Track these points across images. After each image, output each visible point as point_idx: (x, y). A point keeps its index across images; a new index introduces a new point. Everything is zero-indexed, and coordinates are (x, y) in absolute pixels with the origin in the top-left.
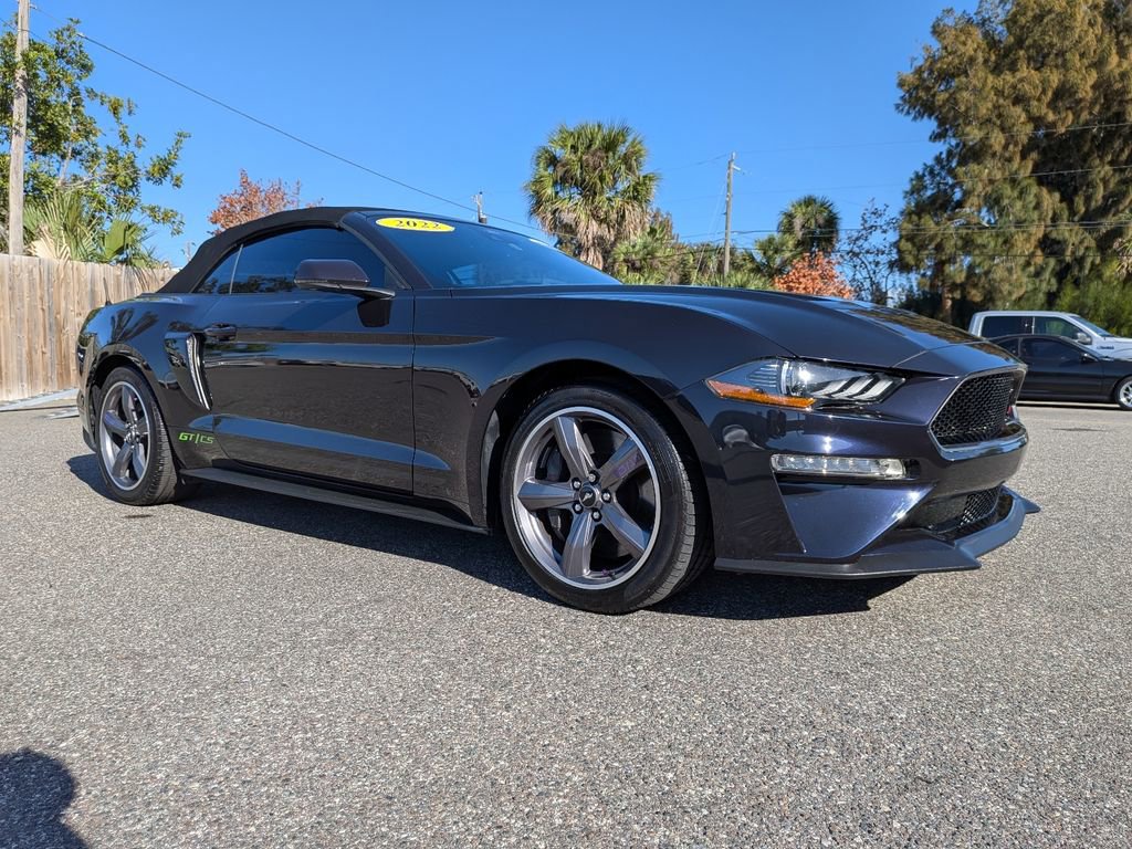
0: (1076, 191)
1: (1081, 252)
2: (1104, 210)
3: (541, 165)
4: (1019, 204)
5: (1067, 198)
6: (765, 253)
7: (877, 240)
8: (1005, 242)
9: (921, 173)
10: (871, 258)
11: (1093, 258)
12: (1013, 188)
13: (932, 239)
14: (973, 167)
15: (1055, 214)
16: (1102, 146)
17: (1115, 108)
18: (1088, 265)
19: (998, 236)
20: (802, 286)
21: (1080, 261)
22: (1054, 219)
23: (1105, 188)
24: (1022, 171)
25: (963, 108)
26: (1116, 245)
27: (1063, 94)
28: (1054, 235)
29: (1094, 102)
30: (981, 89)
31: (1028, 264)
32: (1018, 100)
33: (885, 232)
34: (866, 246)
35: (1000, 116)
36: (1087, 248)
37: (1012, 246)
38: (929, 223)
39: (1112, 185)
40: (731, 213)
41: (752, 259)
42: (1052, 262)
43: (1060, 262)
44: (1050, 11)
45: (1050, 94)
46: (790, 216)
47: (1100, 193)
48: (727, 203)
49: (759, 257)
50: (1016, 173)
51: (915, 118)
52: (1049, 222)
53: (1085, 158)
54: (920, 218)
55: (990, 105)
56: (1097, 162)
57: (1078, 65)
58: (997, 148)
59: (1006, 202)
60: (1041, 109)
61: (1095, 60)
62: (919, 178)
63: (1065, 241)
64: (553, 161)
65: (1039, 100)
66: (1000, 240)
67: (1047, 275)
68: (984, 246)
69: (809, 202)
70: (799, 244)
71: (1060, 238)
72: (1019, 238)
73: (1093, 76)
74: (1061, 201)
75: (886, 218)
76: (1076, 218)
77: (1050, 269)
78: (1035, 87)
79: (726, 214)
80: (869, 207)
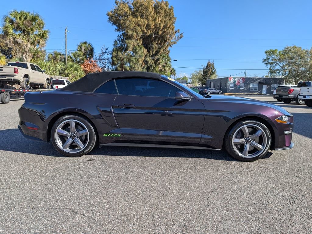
0: (150, 49)
1: (151, 64)
2: (156, 55)
3: (7, 22)
4: (140, 51)
5: (148, 51)
6: (75, 57)
7: (106, 56)
8: (137, 60)
9: (116, 40)
10: (104, 61)
11: (154, 65)
12: (139, 47)
13: (121, 58)
14: (130, 41)
15: (146, 54)
16: (155, 39)
17: (157, 31)
18: (153, 67)
19: (136, 59)
20: (89, 67)
21: (151, 66)
22: (146, 56)
23: (156, 49)
24: (140, 43)
25: (127, 25)
26: (158, 63)
27: (148, 26)
28: (146, 59)
29: (153, 29)
30: (131, 22)
31: (141, 66)
32: (139, 25)
33: (108, 54)
34: (103, 57)
35: (135, 29)
36: (153, 63)
37: (139, 61)
38: (120, 54)
39: (157, 49)
40: (67, 44)
41: (71, 58)
42: (146, 66)
43: (147, 66)
44: (143, 4)
45: (145, 25)
46: (81, 47)
47: (155, 51)
48: (65, 41)
49: (73, 58)
50: (139, 44)
51: (112, 25)
52: (145, 56)
53: (152, 42)
54: (118, 52)
55: (133, 26)
56: (154, 43)
57: (151, 19)
58: (135, 37)
59: (137, 51)
60: (144, 29)
61: (154, 19)
62: (116, 41)
63: (148, 61)
64: (12, 22)
65: (143, 27)
66: (136, 60)
67: (145, 69)
68: (133, 61)
69: (85, 43)
70: (84, 55)
71: (147, 60)
72: (140, 60)
73: (154, 23)
74: (147, 51)
75: (108, 51)
76: (150, 56)
77: (145, 68)
78: (142, 23)
79: (65, 44)
80: (103, 47)
